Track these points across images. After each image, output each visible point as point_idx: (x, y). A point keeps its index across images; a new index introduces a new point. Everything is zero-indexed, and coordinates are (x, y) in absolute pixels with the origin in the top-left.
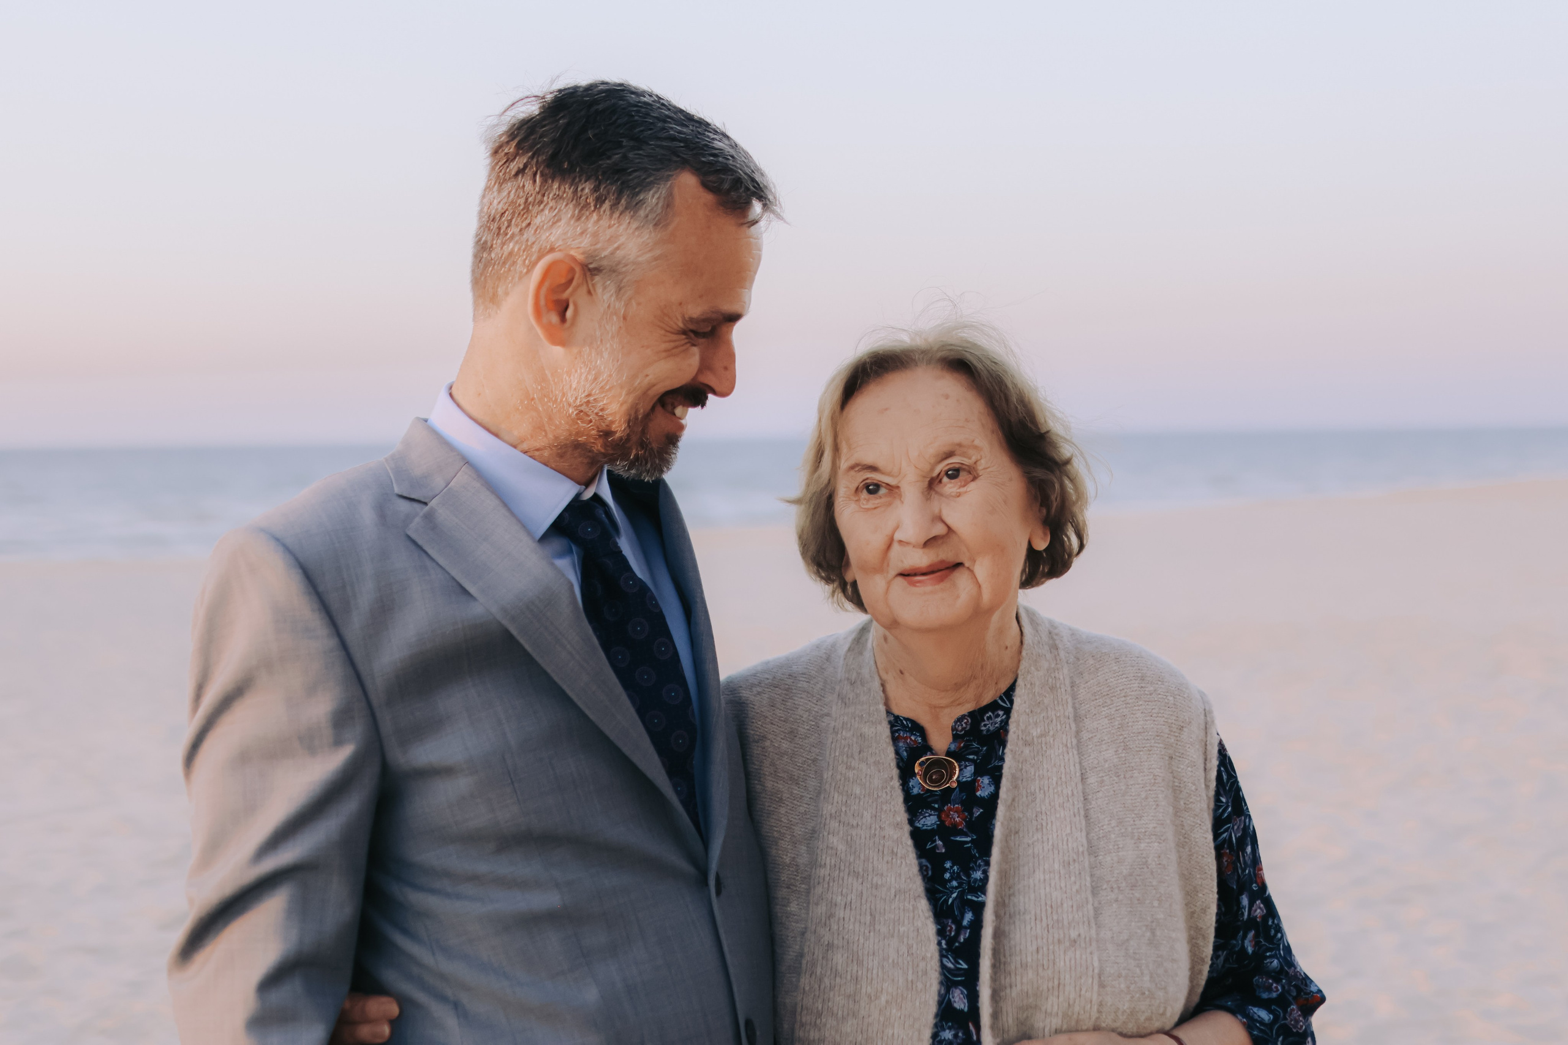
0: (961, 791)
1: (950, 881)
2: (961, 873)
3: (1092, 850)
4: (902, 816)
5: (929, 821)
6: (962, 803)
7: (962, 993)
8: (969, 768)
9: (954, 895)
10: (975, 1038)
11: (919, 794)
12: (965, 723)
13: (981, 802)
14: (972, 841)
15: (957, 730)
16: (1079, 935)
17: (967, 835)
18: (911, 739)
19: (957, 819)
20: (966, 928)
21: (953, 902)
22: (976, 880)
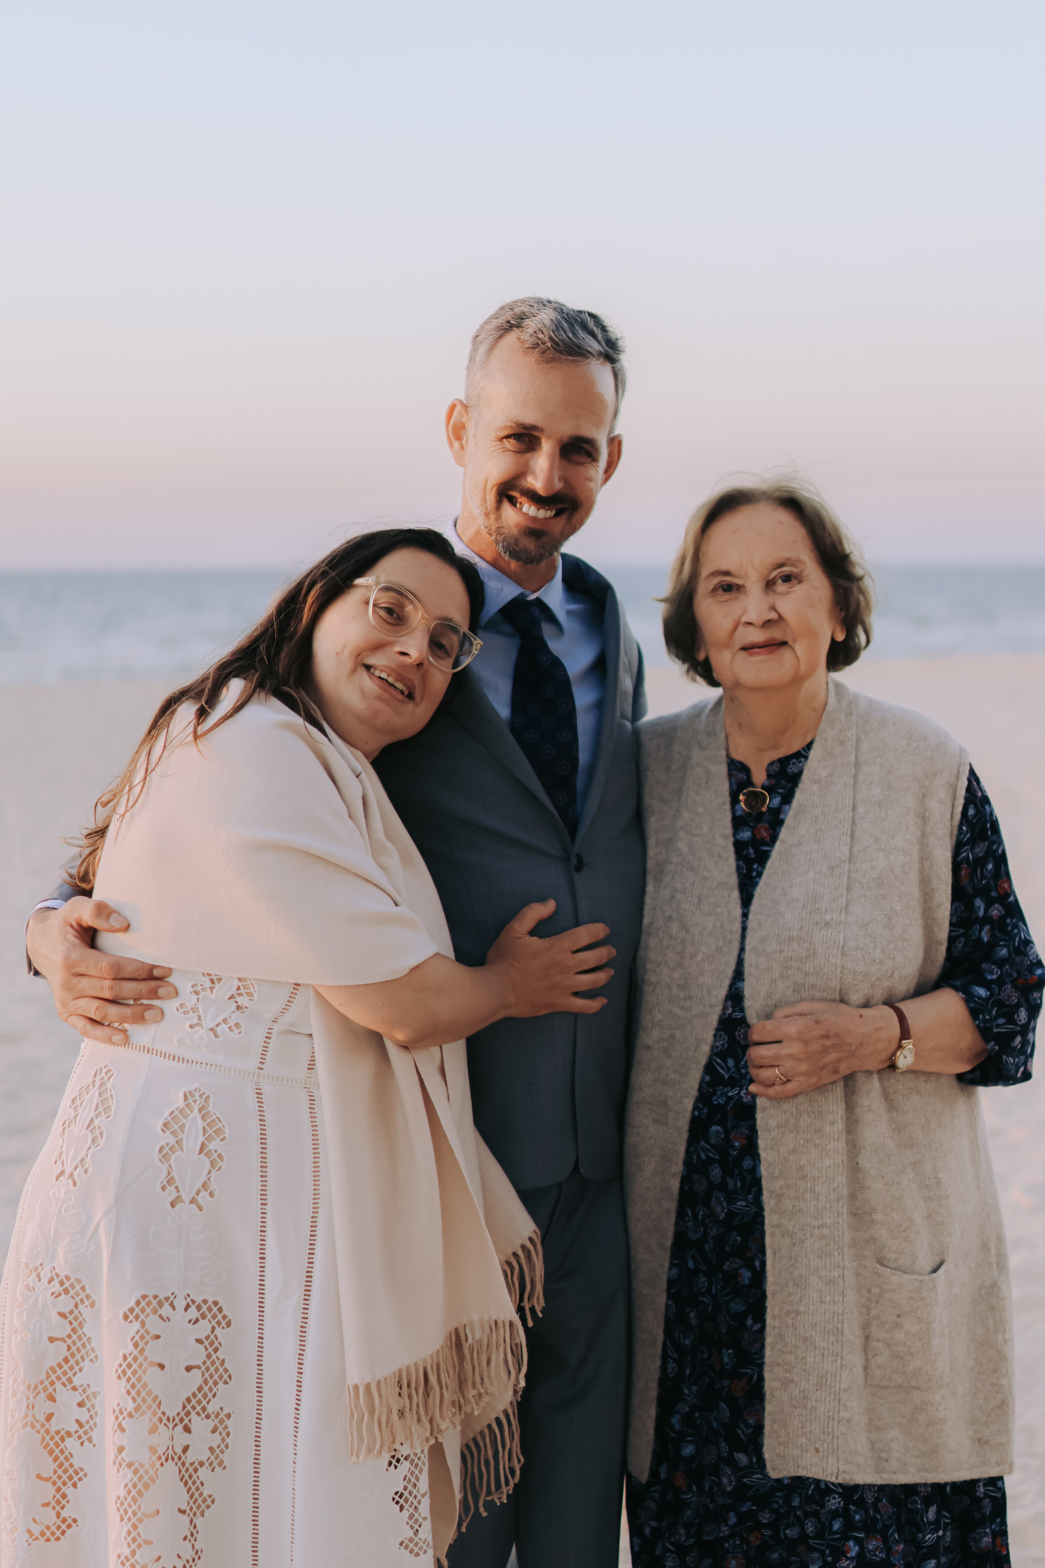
0: (770, 814)
1: (755, 878)
3: (851, 860)
4: (729, 830)
5: (746, 835)
6: (769, 823)
8: (776, 797)
11: (741, 816)
12: (776, 766)
15: (770, 770)
16: (832, 919)
17: (769, 846)
18: (739, 776)
19: (766, 835)
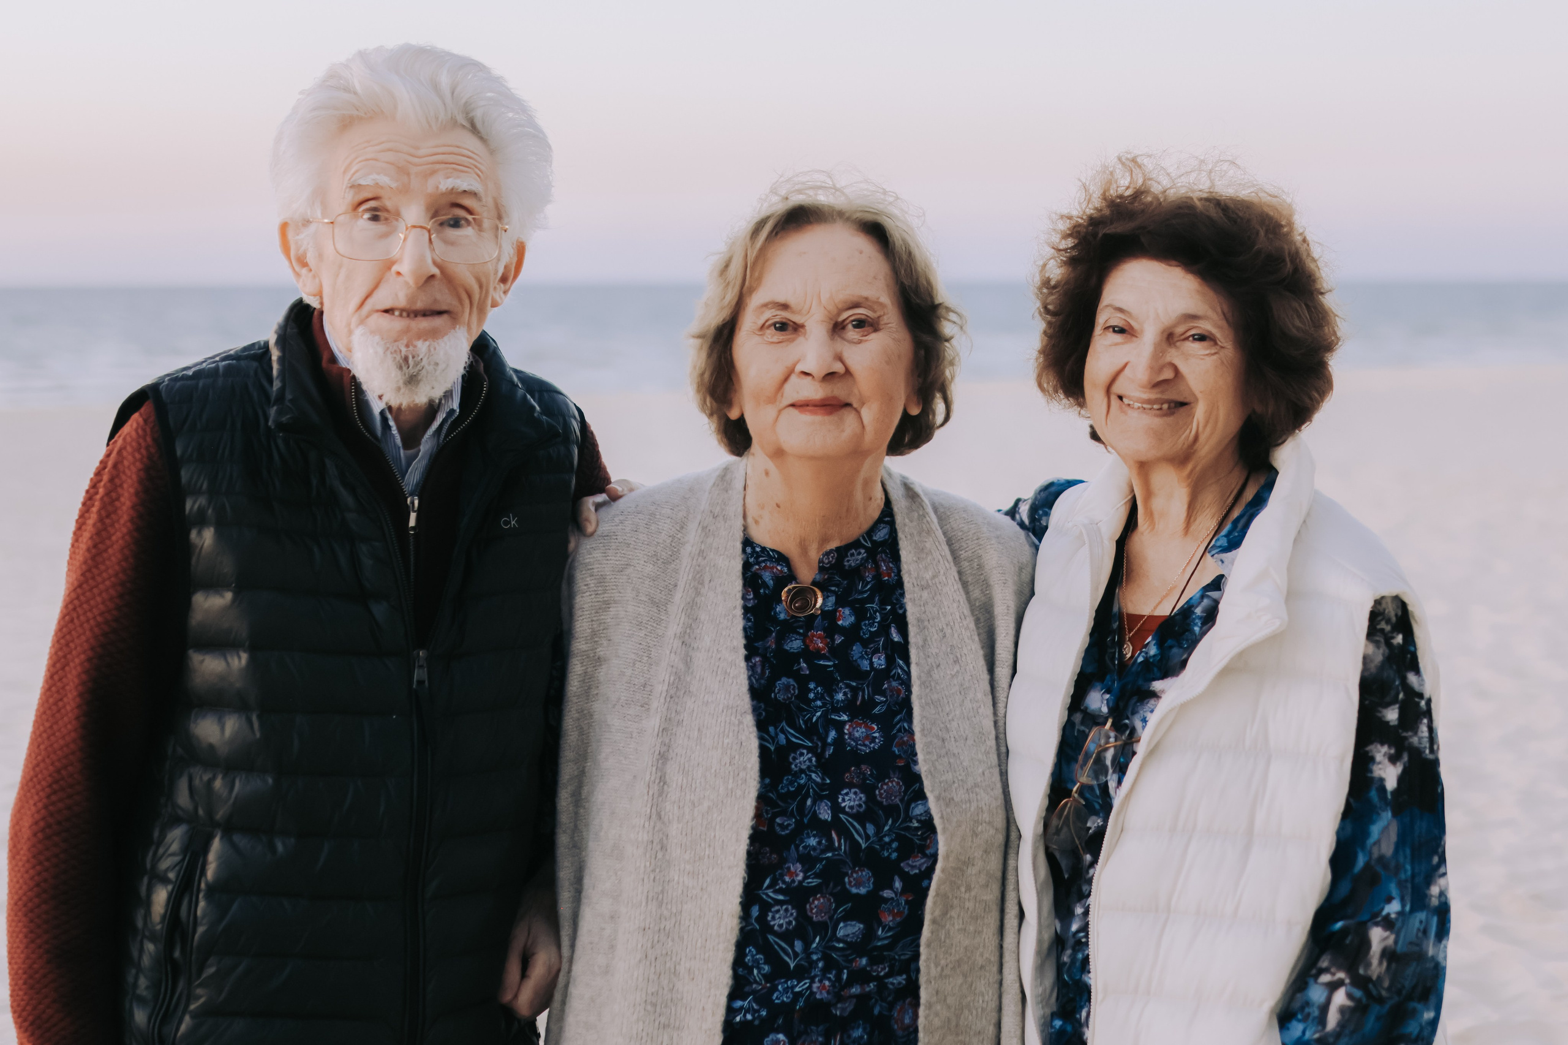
0: (823, 619)
1: (814, 700)
2: (825, 695)
5: (794, 644)
6: (824, 630)
7: (827, 805)
8: (830, 598)
9: (819, 714)
10: (837, 844)
11: (785, 620)
12: (832, 557)
13: (842, 630)
14: (834, 665)
15: (823, 563)
17: (829, 660)
18: (777, 569)
19: (820, 645)
20: (830, 745)
21: (817, 720)
22: (838, 701)
